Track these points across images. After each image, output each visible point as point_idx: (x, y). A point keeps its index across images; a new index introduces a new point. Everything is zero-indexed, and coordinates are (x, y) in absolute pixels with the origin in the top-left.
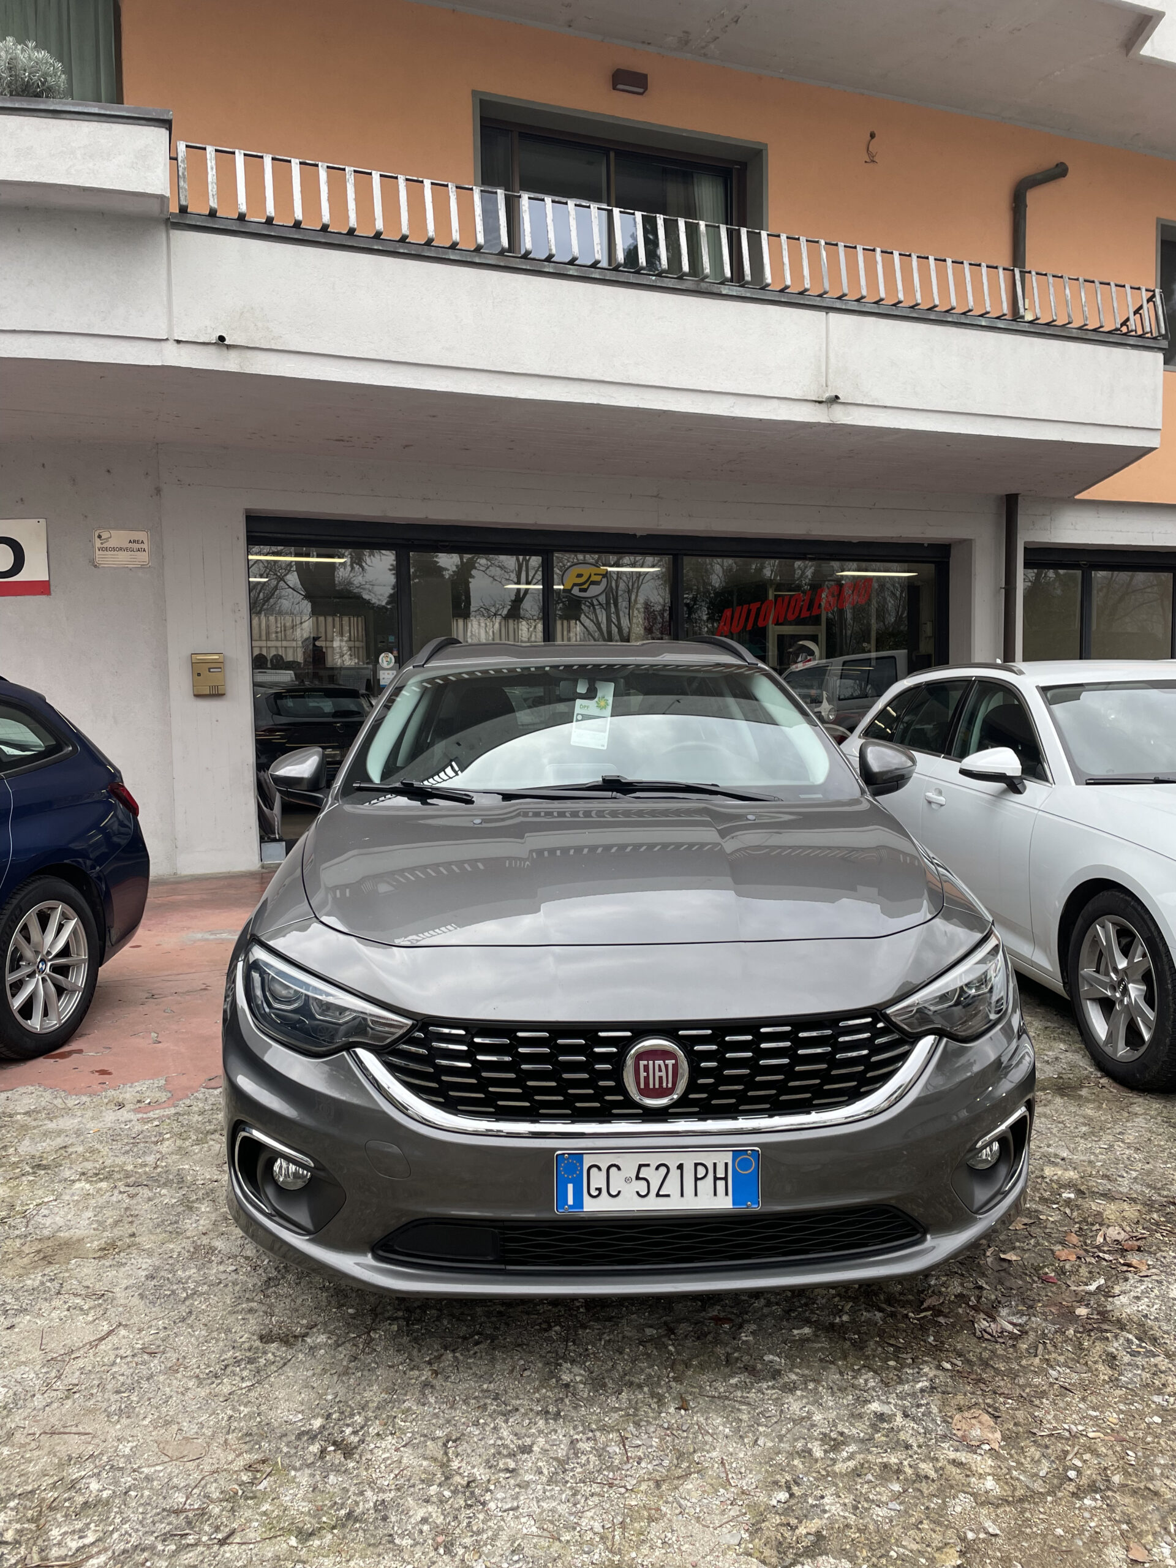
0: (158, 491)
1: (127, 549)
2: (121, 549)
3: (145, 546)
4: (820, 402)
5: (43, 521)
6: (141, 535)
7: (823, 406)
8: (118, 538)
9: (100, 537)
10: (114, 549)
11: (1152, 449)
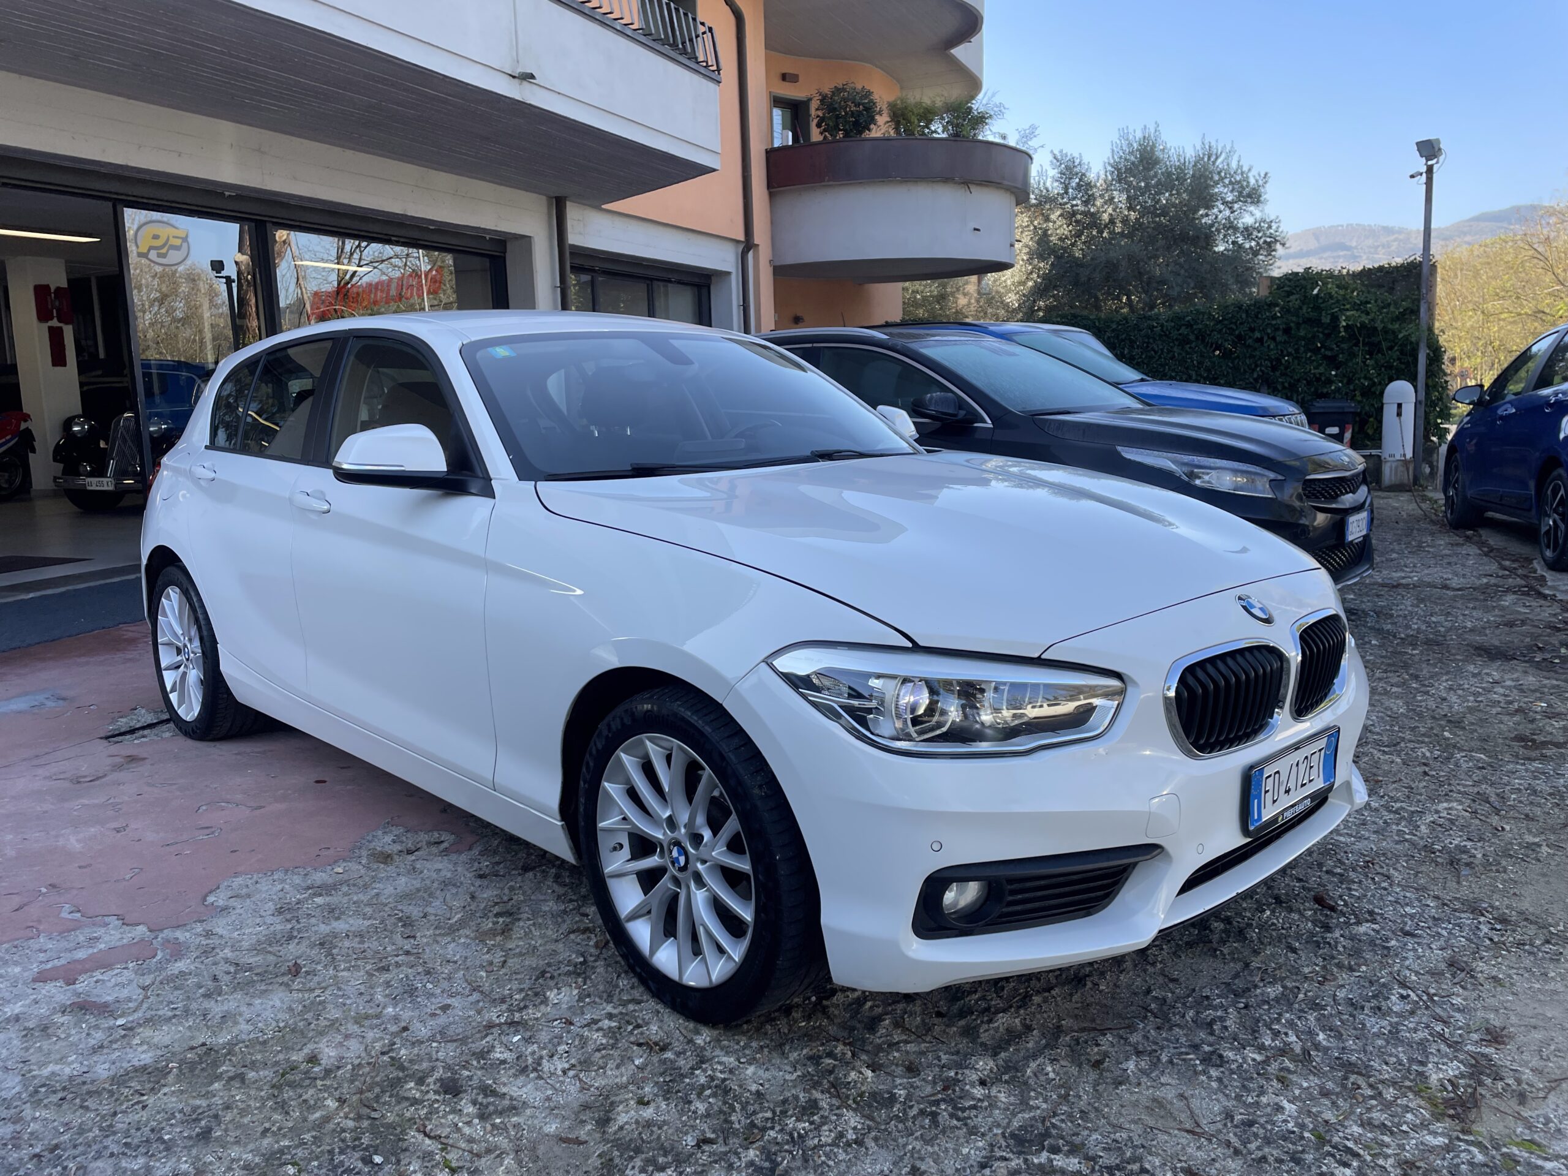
4: (514, 77)
7: (516, 80)
11: (714, 170)
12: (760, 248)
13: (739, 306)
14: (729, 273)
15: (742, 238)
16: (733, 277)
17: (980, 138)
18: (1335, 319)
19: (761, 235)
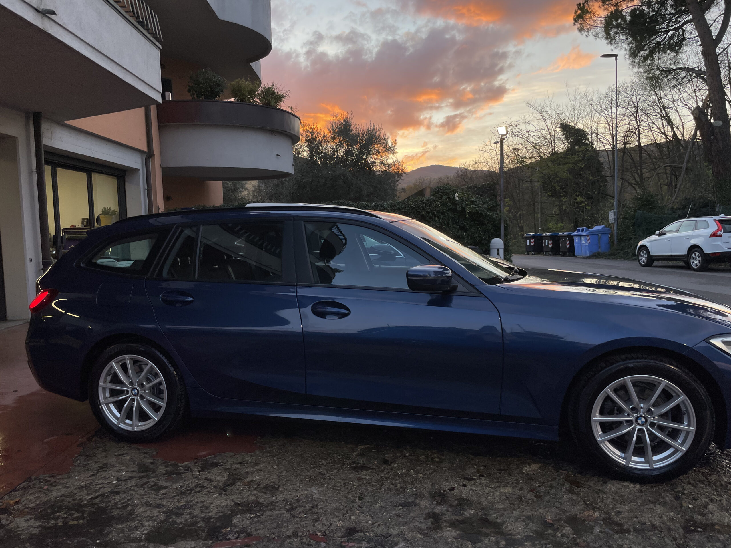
4: (38, 11)
12: (155, 156)
13: (144, 189)
14: (138, 170)
15: (145, 149)
16: (141, 172)
17: (279, 107)
18: (463, 209)
19: (156, 150)
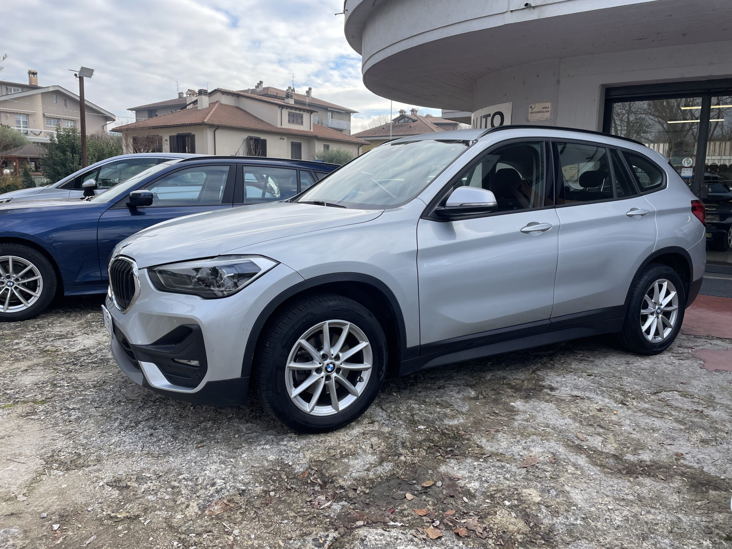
0: (558, 82)
1: (541, 112)
2: (539, 112)
3: (549, 109)
5: (511, 103)
6: (548, 105)
8: (538, 107)
9: (531, 107)
10: (536, 112)
